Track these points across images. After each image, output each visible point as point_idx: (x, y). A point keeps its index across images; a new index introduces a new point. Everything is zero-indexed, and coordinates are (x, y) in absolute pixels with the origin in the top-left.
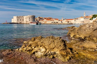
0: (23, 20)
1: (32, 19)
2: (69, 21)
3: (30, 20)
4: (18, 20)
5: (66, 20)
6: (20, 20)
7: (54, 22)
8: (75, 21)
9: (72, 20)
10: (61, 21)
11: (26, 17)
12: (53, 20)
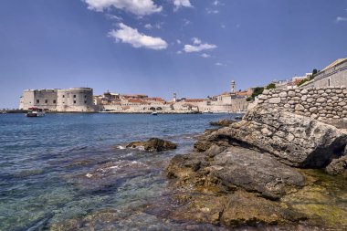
0: (55, 102)
1: (84, 99)
2: (192, 103)
3: (75, 102)
4: (38, 101)
5: (184, 102)
6: (46, 102)
8: (209, 104)
9: (201, 101)
10: (169, 106)
12: (149, 101)
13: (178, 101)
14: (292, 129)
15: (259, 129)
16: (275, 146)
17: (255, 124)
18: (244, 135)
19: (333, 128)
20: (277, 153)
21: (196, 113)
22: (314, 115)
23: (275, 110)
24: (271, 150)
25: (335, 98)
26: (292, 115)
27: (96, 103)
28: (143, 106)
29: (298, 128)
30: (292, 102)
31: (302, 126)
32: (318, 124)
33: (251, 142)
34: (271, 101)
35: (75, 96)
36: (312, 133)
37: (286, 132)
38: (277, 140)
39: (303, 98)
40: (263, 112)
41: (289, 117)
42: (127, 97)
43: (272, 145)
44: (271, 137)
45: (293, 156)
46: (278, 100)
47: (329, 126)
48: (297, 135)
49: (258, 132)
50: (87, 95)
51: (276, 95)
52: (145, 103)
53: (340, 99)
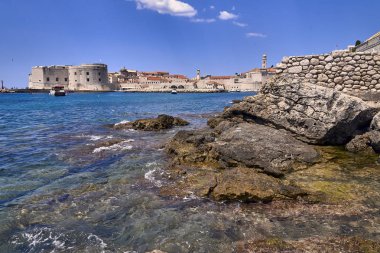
0: (66, 80)
1: (98, 77)
2: (217, 81)
4: (48, 80)
5: (208, 80)
6: (57, 80)
7: (173, 84)
8: (236, 81)
9: (228, 78)
10: (192, 84)
11: (75, 70)
12: (170, 79)
13: (202, 78)
14: (312, 102)
15: (276, 102)
16: (292, 121)
17: (271, 96)
18: (259, 109)
19: (359, 100)
20: (294, 129)
21: (222, 91)
22: (339, 86)
23: (295, 81)
24: (288, 126)
25: (364, 66)
26: (314, 86)
27: (111, 81)
28: (163, 84)
29: (318, 101)
30: (315, 71)
31: (324, 98)
32: (342, 96)
33: (266, 117)
34: (291, 70)
35: (88, 74)
36: (334, 107)
37: (305, 105)
38: (295, 114)
39: (328, 67)
40: (281, 83)
41: (310, 89)
42: (145, 74)
43: (289, 120)
44: (288, 111)
45: (311, 132)
46: (299, 69)
47: (354, 98)
48: (317, 109)
49: (274, 106)
50: (101, 72)
51: (297, 63)
52: (166, 81)
53: (370, 67)
